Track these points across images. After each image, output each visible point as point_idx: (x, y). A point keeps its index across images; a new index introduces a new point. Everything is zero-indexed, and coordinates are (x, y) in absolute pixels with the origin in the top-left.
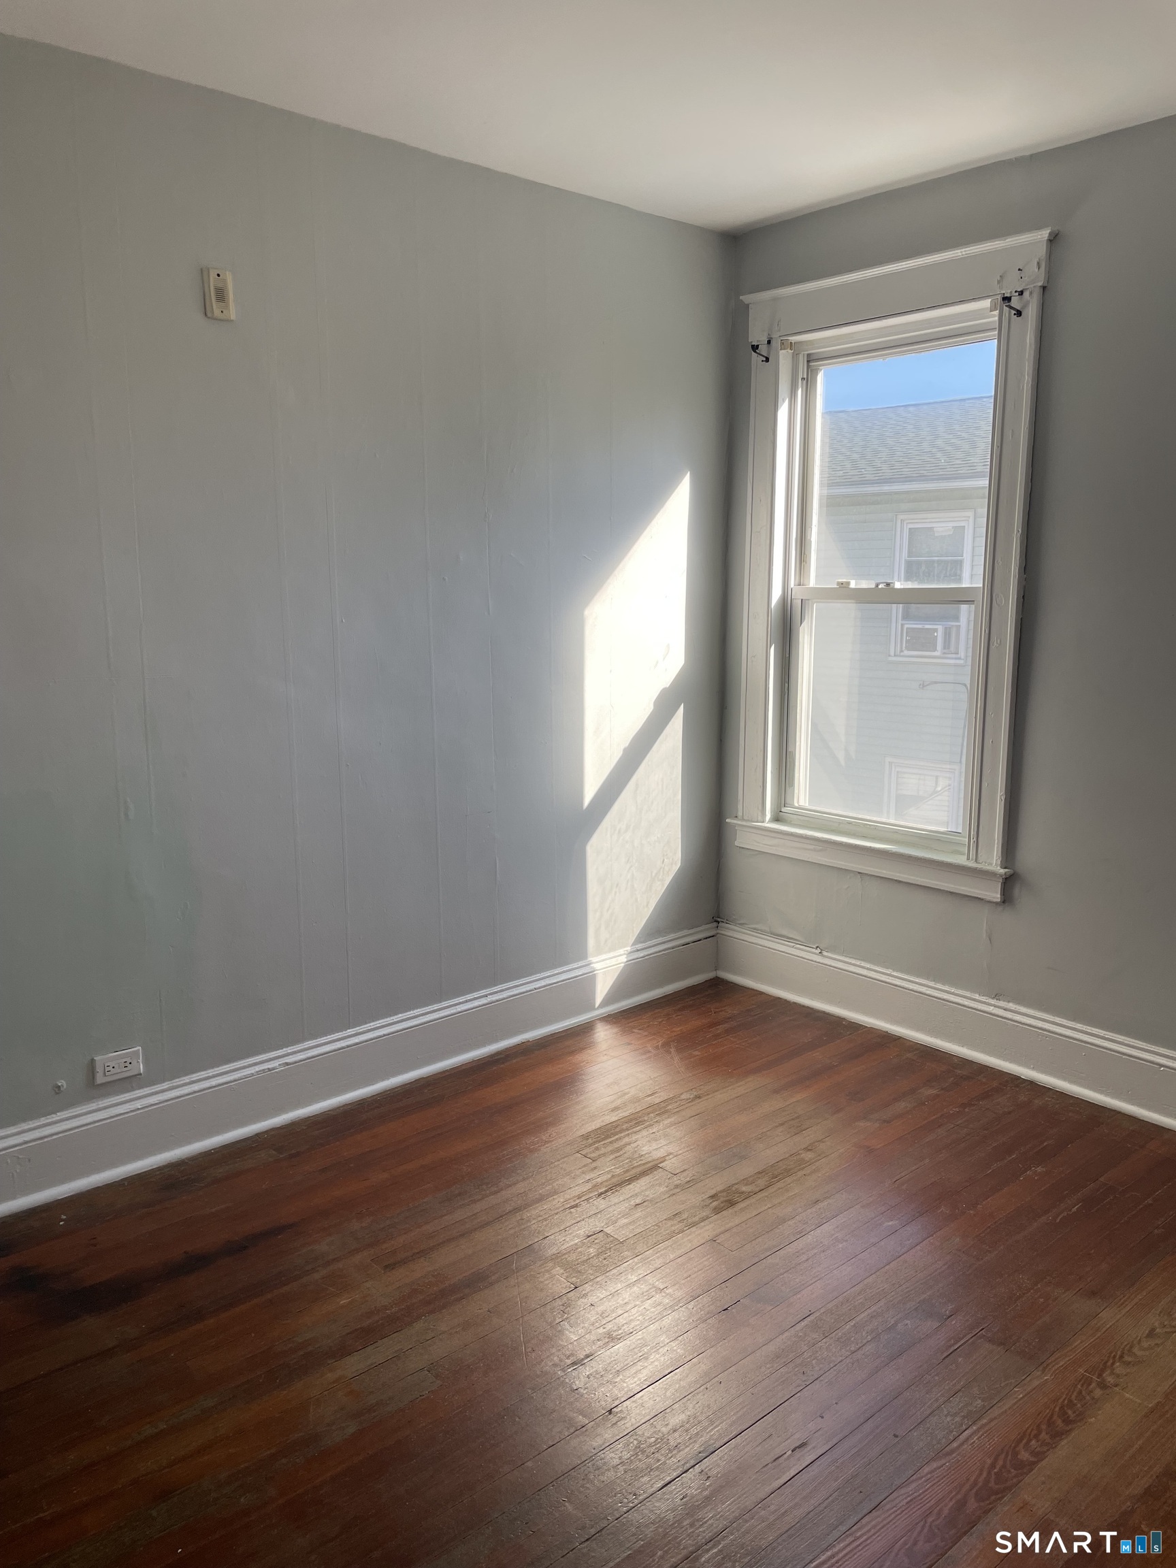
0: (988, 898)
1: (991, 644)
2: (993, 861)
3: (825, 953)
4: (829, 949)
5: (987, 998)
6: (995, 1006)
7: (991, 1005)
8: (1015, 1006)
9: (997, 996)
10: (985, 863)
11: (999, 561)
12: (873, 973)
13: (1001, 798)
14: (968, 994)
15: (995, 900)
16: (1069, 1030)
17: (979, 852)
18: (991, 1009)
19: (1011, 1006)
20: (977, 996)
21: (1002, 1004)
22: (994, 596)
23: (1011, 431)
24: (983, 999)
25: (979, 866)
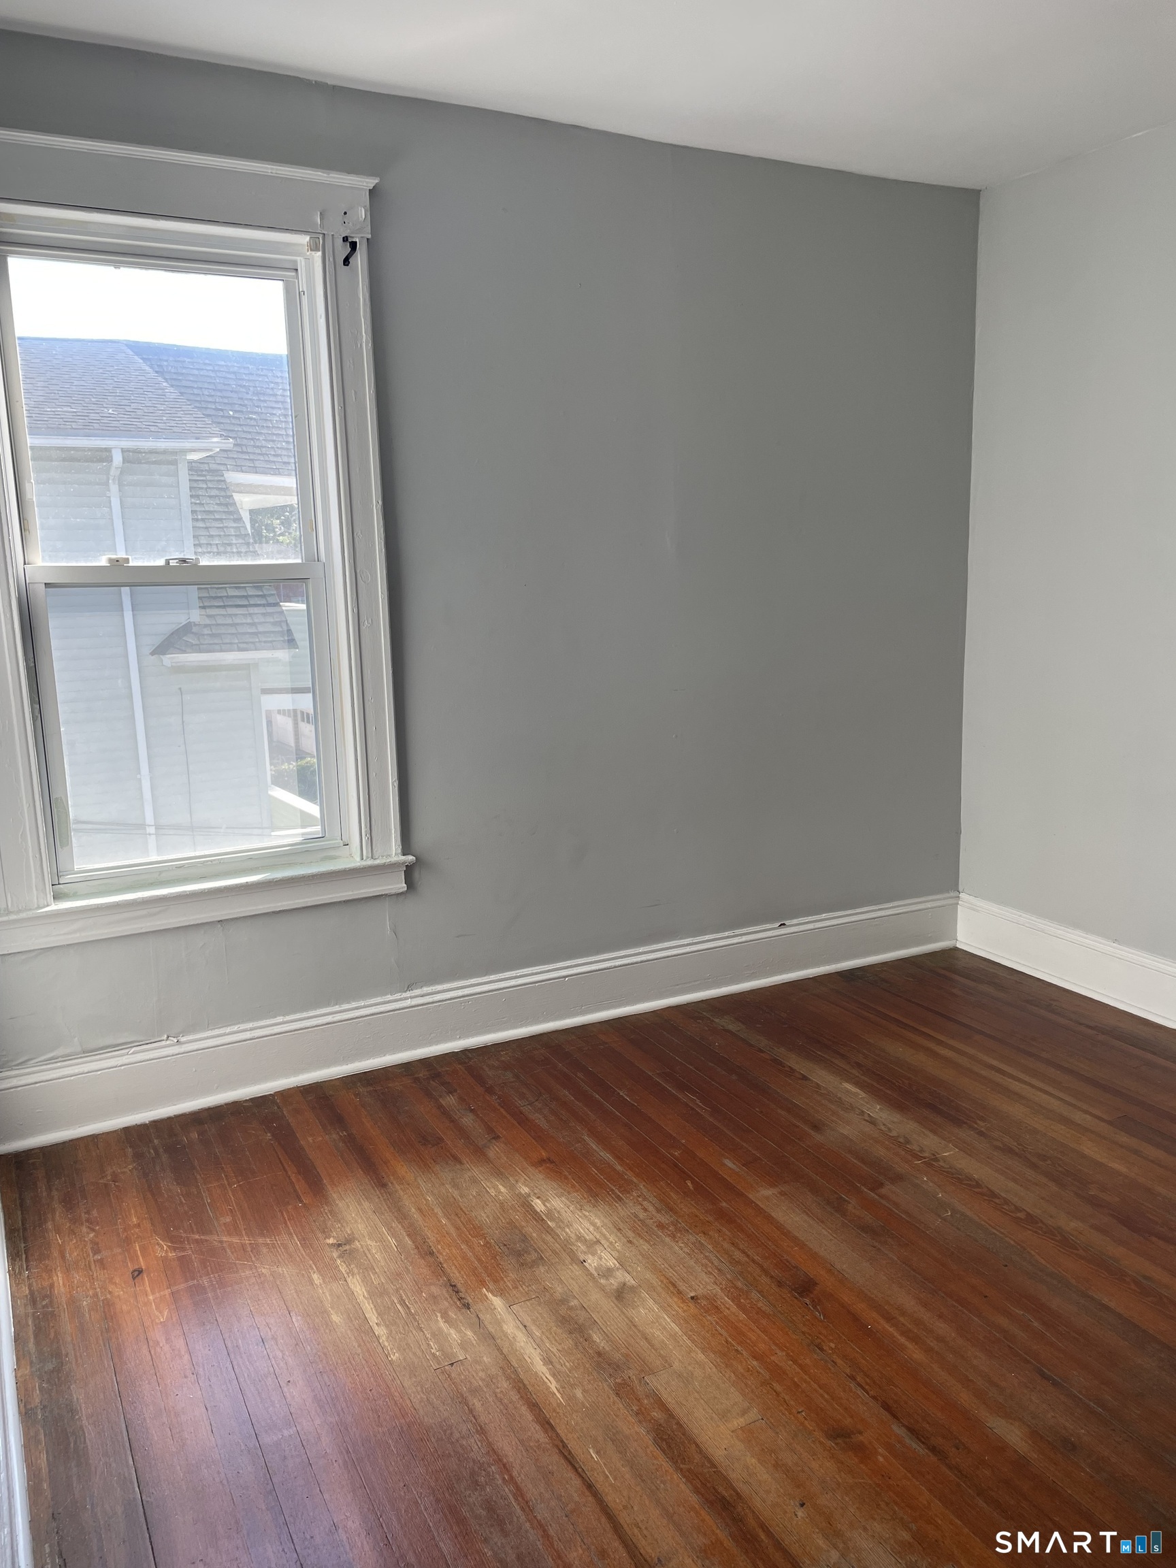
0: (393, 892)
1: (361, 624)
2: (393, 852)
3: (183, 1039)
4: (185, 1032)
5: (400, 994)
6: (411, 998)
7: (406, 999)
8: (429, 989)
9: (409, 988)
10: (383, 856)
11: (360, 533)
12: (258, 1030)
13: (393, 784)
14: (379, 1000)
15: (401, 891)
16: (486, 985)
17: (374, 848)
18: (408, 1003)
19: (426, 990)
20: (389, 997)
21: (417, 992)
22: (358, 571)
23: (353, 392)
24: (397, 996)
25: (377, 862)
